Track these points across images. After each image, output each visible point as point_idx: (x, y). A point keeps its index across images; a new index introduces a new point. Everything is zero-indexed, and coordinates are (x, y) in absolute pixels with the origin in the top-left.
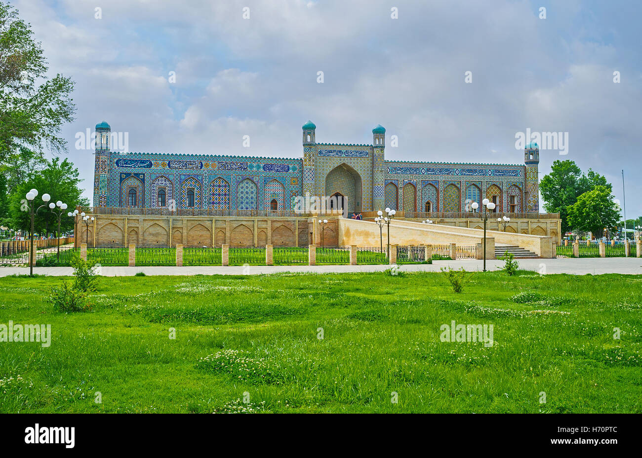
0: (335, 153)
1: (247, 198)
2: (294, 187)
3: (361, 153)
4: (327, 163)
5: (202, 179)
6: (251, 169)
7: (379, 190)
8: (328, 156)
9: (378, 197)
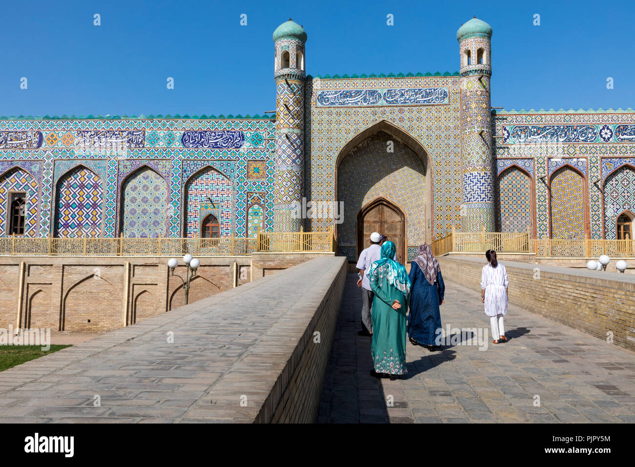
0: (359, 98)
1: (144, 212)
2: (254, 184)
3: (428, 94)
4: (339, 123)
5: (40, 172)
6: (153, 143)
7: (476, 183)
8: (342, 104)
9: (474, 201)
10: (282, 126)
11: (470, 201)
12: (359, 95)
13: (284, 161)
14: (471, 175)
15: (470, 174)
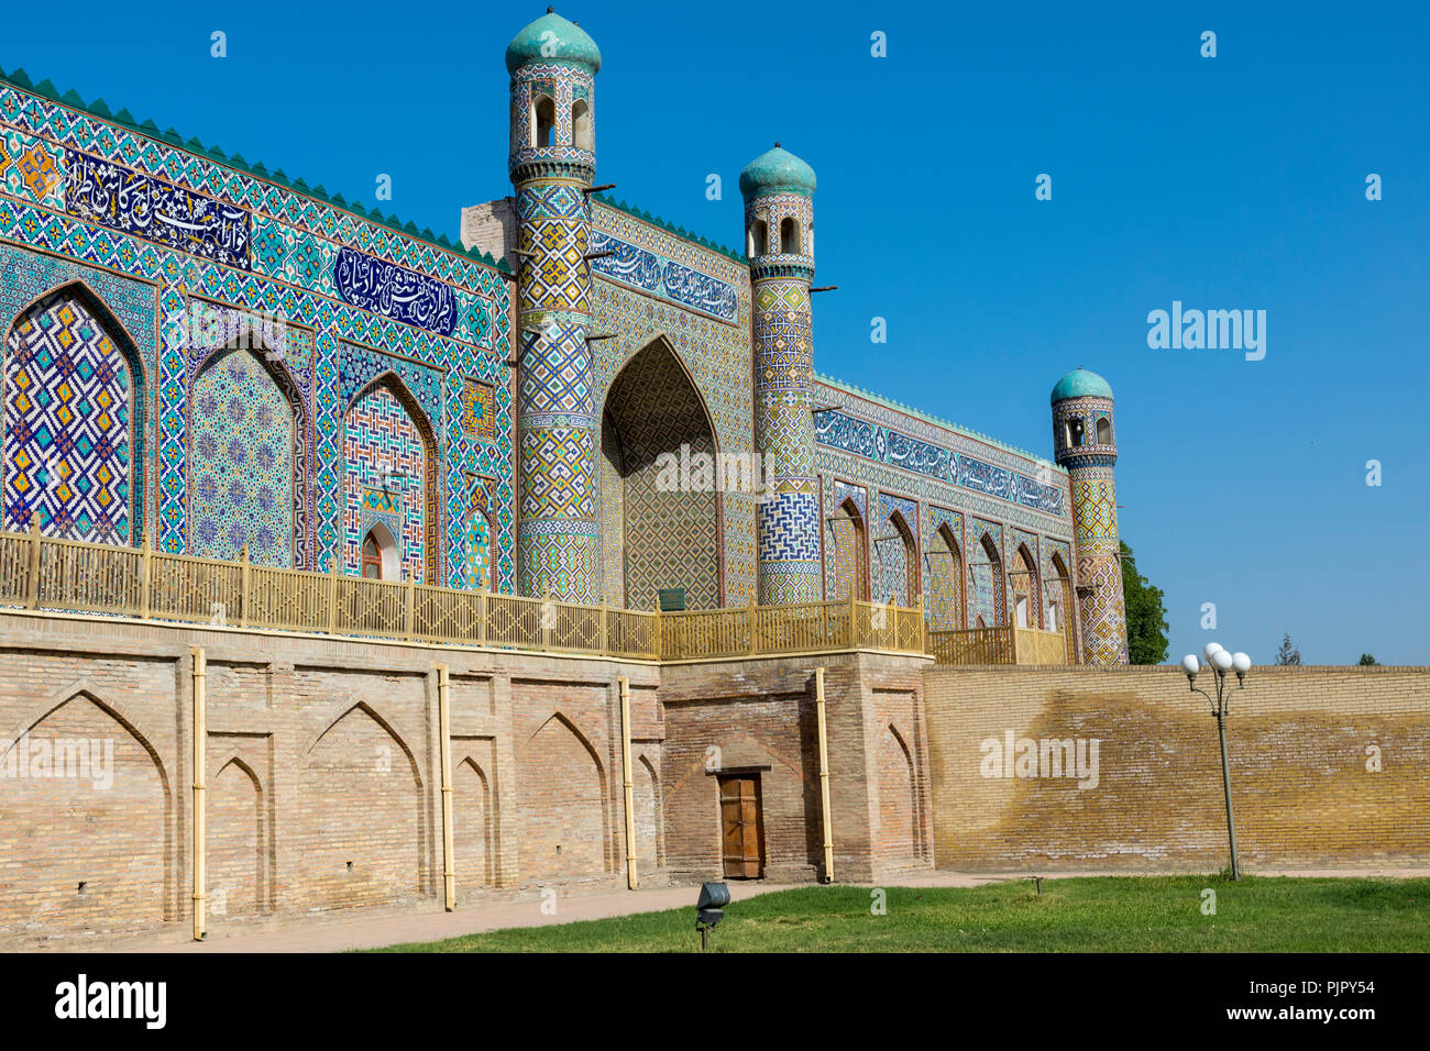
0: (632, 266)
2: (478, 449)
3: (715, 293)
6: (271, 262)
7: (810, 519)
8: (609, 273)
9: (808, 557)
10: (573, 305)
11: (798, 557)
12: (632, 258)
13: (581, 403)
14: (801, 500)
15: (799, 496)
